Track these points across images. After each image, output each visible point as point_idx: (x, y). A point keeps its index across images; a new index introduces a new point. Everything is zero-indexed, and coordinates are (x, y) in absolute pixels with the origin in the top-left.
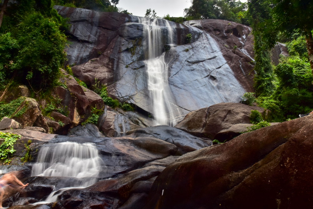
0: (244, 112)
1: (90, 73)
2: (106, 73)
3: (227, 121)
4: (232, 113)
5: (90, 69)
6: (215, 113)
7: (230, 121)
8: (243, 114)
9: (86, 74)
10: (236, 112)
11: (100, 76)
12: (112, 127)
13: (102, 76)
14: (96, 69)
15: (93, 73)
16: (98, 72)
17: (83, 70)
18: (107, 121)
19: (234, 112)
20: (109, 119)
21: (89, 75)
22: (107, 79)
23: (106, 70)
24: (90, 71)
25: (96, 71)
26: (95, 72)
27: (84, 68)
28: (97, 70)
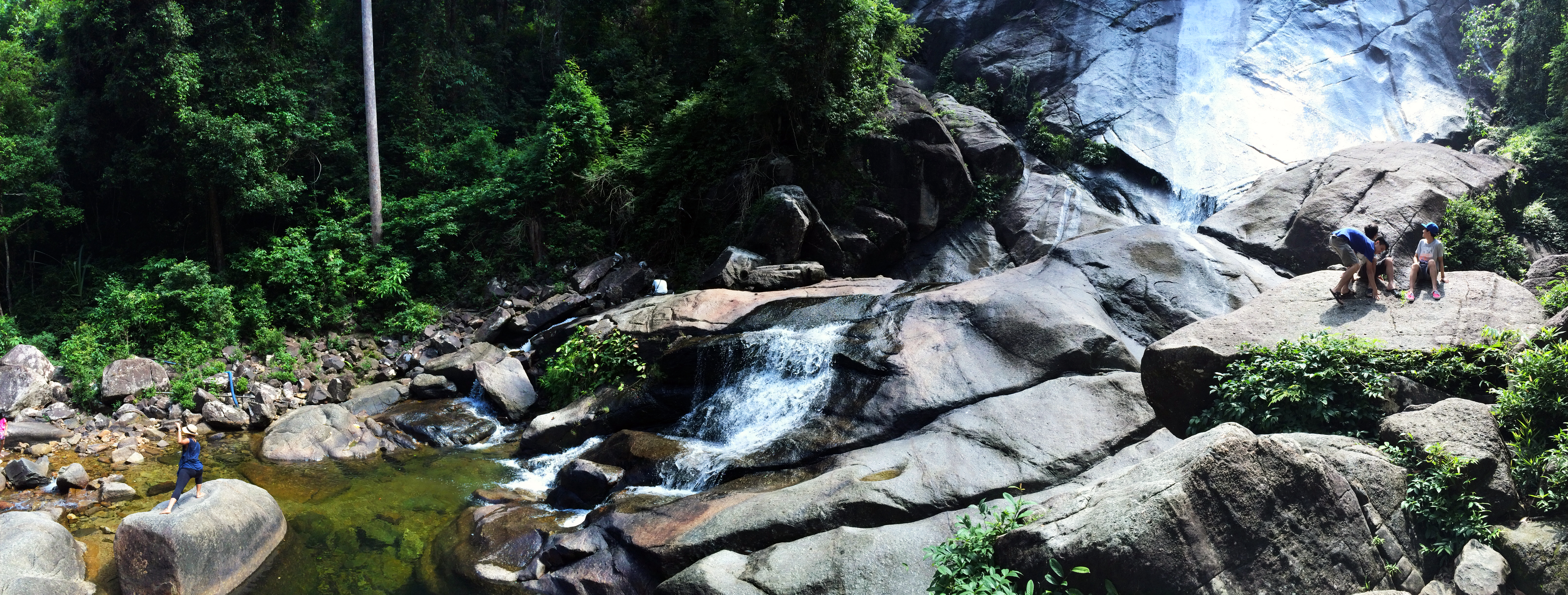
0: (1430, 181)
1: (1002, 64)
2: (1049, 56)
3: (1363, 211)
4: (1388, 183)
5: (1004, 48)
6: (1336, 181)
7: (1372, 211)
8: (1427, 186)
9: (990, 68)
10: (1405, 177)
11: (1030, 69)
12: (1027, 225)
13: (1036, 66)
14: (1023, 46)
15: (1011, 61)
16: (1025, 57)
17: (985, 55)
18: (1020, 209)
19: (1396, 178)
20: (1028, 200)
21: (999, 68)
22: (1050, 73)
23: (1049, 45)
24: (1003, 56)
25: (1021, 52)
26: (1018, 56)
27: (985, 51)
28: (1025, 49)
